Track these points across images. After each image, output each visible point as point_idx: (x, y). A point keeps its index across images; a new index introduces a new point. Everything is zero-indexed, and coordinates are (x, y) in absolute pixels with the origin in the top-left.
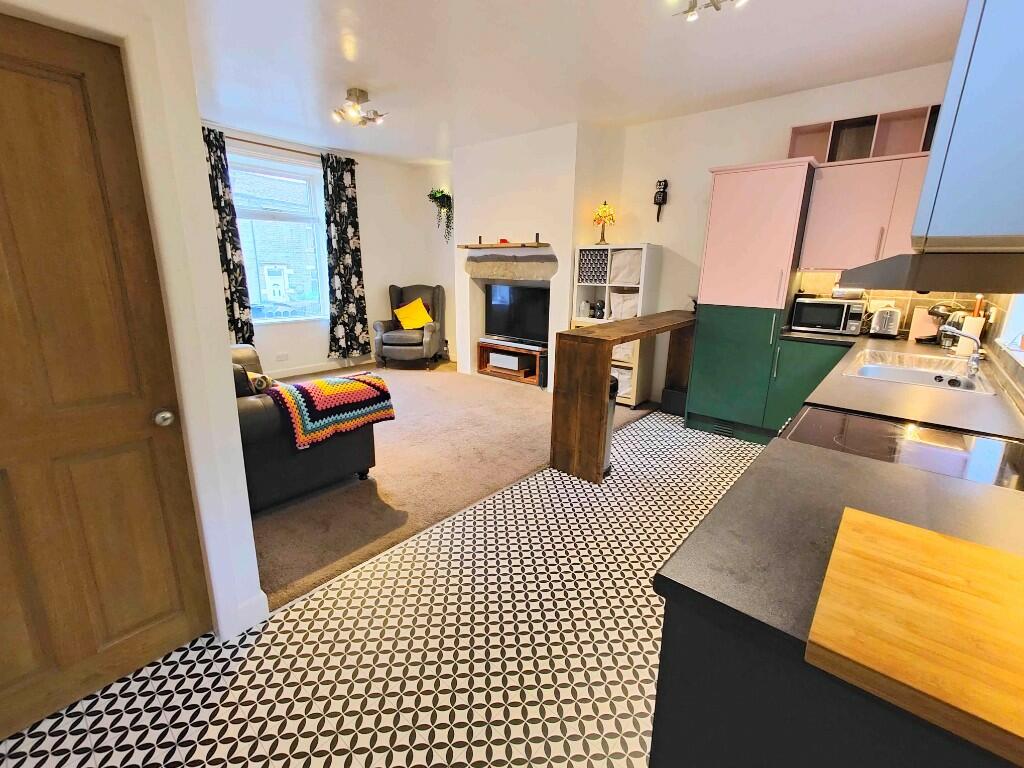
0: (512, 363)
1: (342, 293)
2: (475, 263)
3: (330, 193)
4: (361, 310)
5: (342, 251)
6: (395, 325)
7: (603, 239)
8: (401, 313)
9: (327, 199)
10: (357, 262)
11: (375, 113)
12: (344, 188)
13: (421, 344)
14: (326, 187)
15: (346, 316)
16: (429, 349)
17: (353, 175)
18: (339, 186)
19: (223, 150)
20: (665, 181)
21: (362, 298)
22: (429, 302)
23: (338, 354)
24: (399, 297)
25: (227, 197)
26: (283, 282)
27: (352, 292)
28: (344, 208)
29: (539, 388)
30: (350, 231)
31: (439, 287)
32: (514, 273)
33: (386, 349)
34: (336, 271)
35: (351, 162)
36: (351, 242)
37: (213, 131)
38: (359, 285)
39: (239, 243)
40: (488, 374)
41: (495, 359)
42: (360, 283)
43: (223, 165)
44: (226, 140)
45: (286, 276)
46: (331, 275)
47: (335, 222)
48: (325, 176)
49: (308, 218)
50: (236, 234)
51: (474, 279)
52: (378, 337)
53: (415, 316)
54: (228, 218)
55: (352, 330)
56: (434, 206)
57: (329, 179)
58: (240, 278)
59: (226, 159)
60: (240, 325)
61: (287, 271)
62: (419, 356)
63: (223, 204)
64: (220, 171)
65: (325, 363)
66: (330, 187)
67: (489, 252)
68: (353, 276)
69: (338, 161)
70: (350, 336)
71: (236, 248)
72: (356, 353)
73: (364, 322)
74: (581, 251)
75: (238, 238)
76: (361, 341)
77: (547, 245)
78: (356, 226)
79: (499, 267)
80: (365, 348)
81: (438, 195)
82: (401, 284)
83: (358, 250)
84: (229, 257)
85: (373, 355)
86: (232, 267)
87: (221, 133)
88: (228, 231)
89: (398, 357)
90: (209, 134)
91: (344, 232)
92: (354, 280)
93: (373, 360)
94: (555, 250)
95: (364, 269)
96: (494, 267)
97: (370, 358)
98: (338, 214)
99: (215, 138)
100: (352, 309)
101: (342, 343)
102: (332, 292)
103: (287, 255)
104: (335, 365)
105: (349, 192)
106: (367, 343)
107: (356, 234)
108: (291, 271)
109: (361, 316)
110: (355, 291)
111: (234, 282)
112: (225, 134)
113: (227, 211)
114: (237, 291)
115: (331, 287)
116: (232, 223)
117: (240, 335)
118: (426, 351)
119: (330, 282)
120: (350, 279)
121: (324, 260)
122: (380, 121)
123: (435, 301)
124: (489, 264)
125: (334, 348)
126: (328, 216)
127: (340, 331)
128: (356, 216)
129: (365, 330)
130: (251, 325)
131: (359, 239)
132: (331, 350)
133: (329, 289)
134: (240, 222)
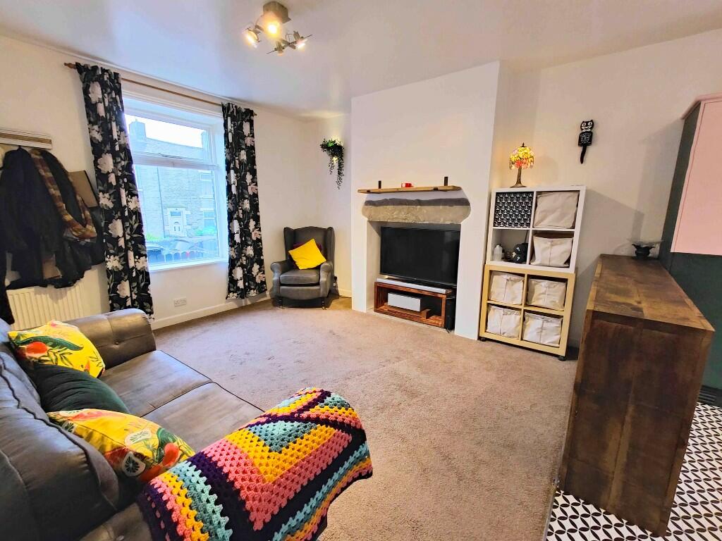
0: (414, 304)
1: (241, 237)
2: (373, 207)
3: (231, 140)
4: (258, 251)
5: (241, 196)
6: (289, 265)
7: (519, 181)
8: (296, 254)
9: (227, 147)
10: (255, 207)
11: (296, 34)
12: (244, 137)
13: (318, 284)
14: (226, 135)
15: (244, 258)
16: (325, 289)
17: (252, 125)
18: (239, 135)
19: (119, 92)
20: (592, 121)
21: (259, 240)
22: (321, 242)
23: (236, 294)
24: (293, 238)
25: (122, 141)
26: (183, 220)
27: (250, 235)
28: (243, 155)
29: (444, 331)
30: (249, 177)
31: (331, 229)
32: (416, 217)
33: (283, 289)
34: (235, 216)
35: (250, 113)
36: (249, 188)
37: (107, 71)
38: (256, 228)
39: (135, 189)
40: (386, 313)
41: (394, 300)
42: (257, 226)
43: (118, 108)
44: (122, 83)
45: (185, 217)
46: (230, 219)
47: (235, 168)
48: (225, 125)
49: (208, 166)
50: (132, 179)
51: (371, 222)
52: (275, 278)
53: (308, 256)
54: (123, 163)
55: (250, 271)
56: (325, 155)
57: (229, 127)
58: (136, 225)
59: (121, 102)
60: (134, 274)
61: (185, 212)
62: (315, 296)
63: (117, 148)
64: (114, 114)
65: (223, 304)
66: (230, 136)
67: (389, 197)
68: (251, 220)
69: (238, 111)
70: (248, 277)
71: (132, 193)
72: (253, 293)
73: (261, 263)
74: (498, 194)
75: (134, 183)
76: (258, 281)
77: (457, 189)
78: (254, 173)
79: (400, 211)
80: (261, 287)
81: (330, 145)
82: (294, 226)
83: (256, 195)
84: (124, 203)
85: (268, 293)
86: (126, 214)
87: (116, 75)
88: (123, 176)
89: (295, 296)
90: (103, 74)
91: (244, 178)
92: (252, 223)
93: (268, 297)
94: (467, 193)
95: (262, 213)
96: (395, 211)
97: (266, 296)
98: (237, 161)
99: (110, 78)
100: (250, 251)
101: (241, 284)
102: (231, 236)
103: (186, 200)
104: (232, 305)
105: (248, 141)
106: (264, 283)
107: (254, 181)
108: (189, 213)
109: (258, 258)
110: (253, 234)
111: (128, 231)
112: (122, 76)
113: (123, 156)
114: (132, 238)
115: (230, 231)
116: (128, 168)
117: (135, 284)
118: (322, 291)
119: (229, 227)
120: (248, 222)
121: (224, 205)
122: (301, 45)
123: (326, 241)
124: (390, 207)
125: (232, 289)
126: (228, 163)
127: (239, 273)
128: (253, 163)
129: (261, 270)
130: (147, 274)
131: (256, 185)
132: (229, 292)
133: (227, 233)
134: (136, 168)
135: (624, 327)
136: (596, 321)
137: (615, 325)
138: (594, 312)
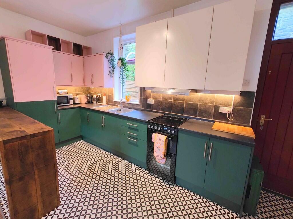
135: (22, 141)
136: (7, 145)
137: (17, 142)
138: (4, 141)
